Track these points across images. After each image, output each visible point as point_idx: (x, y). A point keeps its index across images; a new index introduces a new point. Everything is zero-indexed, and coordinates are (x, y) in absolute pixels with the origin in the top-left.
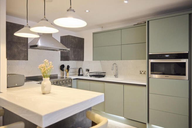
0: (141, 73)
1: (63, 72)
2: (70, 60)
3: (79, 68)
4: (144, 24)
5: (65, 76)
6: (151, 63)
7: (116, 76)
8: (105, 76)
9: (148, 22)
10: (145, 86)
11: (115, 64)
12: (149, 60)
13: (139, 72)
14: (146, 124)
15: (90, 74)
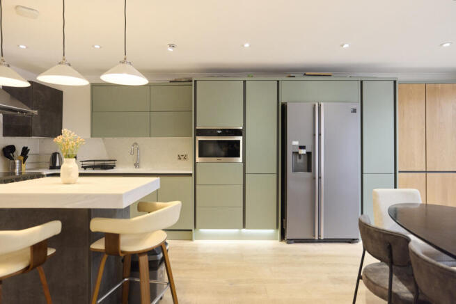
0: (180, 159)
1: (11, 161)
2: (34, 136)
3: (54, 152)
4: (189, 83)
5: (17, 170)
6: (199, 141)
7: (136, 165)
8: (115, 166)
9: (195, 81)
10: (190, 175)
11: (136, 144)
12: (197, 137)
13: (177, 157)
14: (191, 230)
15: (84, 163)
